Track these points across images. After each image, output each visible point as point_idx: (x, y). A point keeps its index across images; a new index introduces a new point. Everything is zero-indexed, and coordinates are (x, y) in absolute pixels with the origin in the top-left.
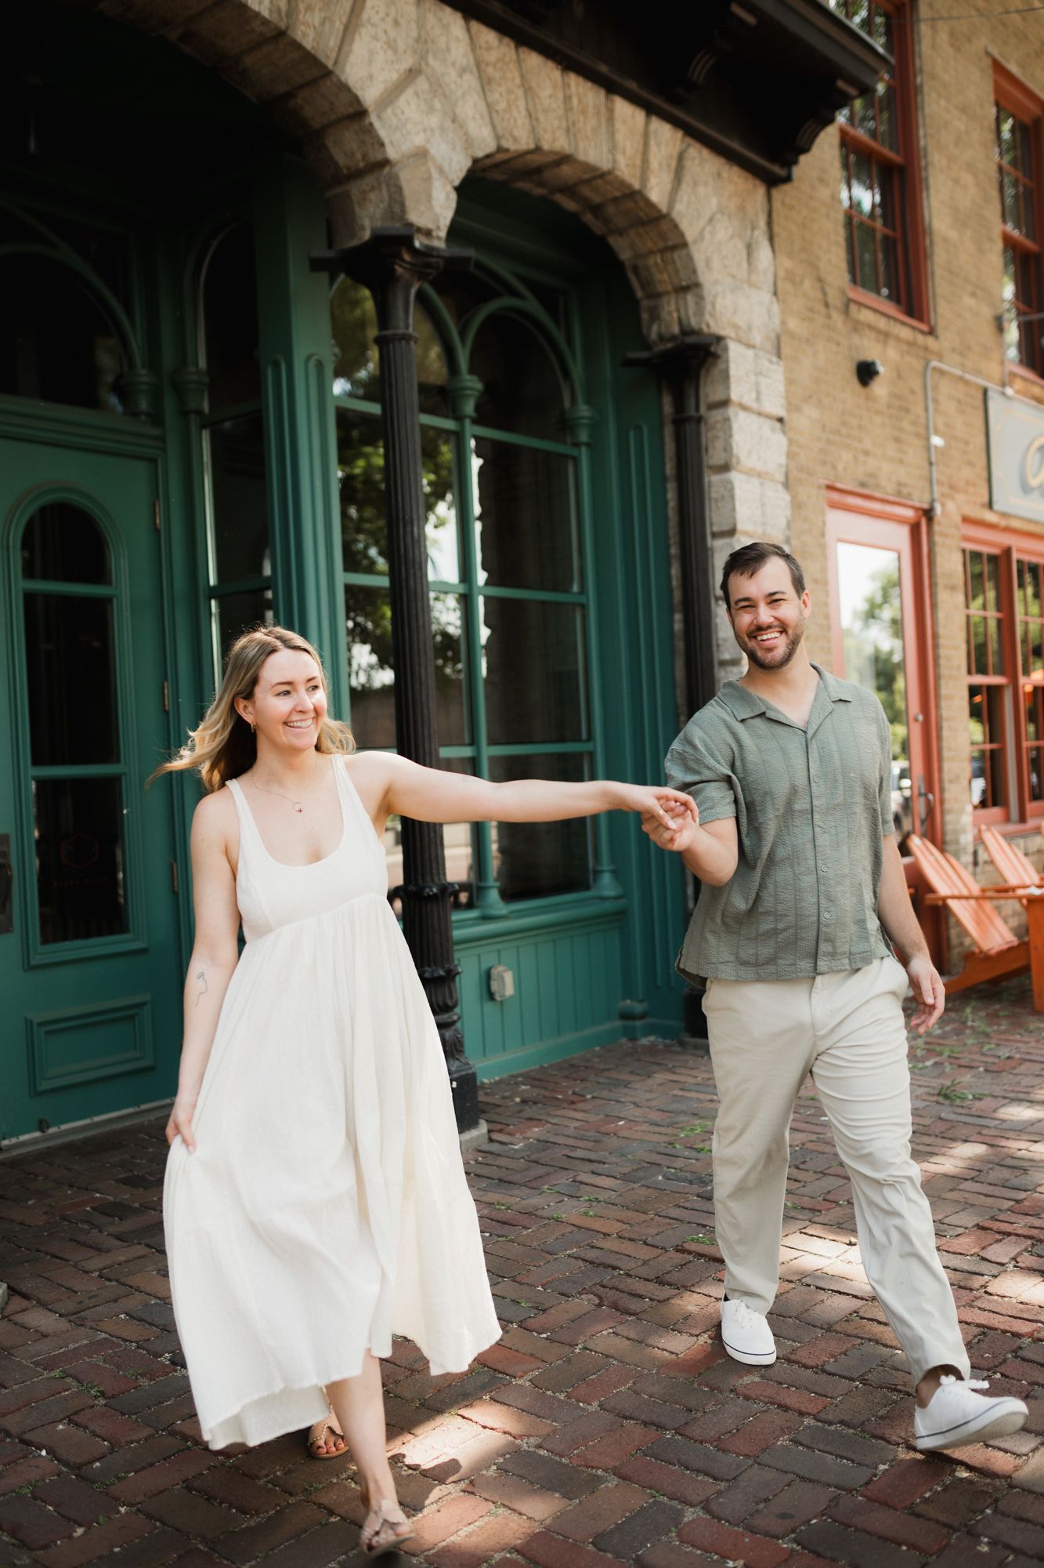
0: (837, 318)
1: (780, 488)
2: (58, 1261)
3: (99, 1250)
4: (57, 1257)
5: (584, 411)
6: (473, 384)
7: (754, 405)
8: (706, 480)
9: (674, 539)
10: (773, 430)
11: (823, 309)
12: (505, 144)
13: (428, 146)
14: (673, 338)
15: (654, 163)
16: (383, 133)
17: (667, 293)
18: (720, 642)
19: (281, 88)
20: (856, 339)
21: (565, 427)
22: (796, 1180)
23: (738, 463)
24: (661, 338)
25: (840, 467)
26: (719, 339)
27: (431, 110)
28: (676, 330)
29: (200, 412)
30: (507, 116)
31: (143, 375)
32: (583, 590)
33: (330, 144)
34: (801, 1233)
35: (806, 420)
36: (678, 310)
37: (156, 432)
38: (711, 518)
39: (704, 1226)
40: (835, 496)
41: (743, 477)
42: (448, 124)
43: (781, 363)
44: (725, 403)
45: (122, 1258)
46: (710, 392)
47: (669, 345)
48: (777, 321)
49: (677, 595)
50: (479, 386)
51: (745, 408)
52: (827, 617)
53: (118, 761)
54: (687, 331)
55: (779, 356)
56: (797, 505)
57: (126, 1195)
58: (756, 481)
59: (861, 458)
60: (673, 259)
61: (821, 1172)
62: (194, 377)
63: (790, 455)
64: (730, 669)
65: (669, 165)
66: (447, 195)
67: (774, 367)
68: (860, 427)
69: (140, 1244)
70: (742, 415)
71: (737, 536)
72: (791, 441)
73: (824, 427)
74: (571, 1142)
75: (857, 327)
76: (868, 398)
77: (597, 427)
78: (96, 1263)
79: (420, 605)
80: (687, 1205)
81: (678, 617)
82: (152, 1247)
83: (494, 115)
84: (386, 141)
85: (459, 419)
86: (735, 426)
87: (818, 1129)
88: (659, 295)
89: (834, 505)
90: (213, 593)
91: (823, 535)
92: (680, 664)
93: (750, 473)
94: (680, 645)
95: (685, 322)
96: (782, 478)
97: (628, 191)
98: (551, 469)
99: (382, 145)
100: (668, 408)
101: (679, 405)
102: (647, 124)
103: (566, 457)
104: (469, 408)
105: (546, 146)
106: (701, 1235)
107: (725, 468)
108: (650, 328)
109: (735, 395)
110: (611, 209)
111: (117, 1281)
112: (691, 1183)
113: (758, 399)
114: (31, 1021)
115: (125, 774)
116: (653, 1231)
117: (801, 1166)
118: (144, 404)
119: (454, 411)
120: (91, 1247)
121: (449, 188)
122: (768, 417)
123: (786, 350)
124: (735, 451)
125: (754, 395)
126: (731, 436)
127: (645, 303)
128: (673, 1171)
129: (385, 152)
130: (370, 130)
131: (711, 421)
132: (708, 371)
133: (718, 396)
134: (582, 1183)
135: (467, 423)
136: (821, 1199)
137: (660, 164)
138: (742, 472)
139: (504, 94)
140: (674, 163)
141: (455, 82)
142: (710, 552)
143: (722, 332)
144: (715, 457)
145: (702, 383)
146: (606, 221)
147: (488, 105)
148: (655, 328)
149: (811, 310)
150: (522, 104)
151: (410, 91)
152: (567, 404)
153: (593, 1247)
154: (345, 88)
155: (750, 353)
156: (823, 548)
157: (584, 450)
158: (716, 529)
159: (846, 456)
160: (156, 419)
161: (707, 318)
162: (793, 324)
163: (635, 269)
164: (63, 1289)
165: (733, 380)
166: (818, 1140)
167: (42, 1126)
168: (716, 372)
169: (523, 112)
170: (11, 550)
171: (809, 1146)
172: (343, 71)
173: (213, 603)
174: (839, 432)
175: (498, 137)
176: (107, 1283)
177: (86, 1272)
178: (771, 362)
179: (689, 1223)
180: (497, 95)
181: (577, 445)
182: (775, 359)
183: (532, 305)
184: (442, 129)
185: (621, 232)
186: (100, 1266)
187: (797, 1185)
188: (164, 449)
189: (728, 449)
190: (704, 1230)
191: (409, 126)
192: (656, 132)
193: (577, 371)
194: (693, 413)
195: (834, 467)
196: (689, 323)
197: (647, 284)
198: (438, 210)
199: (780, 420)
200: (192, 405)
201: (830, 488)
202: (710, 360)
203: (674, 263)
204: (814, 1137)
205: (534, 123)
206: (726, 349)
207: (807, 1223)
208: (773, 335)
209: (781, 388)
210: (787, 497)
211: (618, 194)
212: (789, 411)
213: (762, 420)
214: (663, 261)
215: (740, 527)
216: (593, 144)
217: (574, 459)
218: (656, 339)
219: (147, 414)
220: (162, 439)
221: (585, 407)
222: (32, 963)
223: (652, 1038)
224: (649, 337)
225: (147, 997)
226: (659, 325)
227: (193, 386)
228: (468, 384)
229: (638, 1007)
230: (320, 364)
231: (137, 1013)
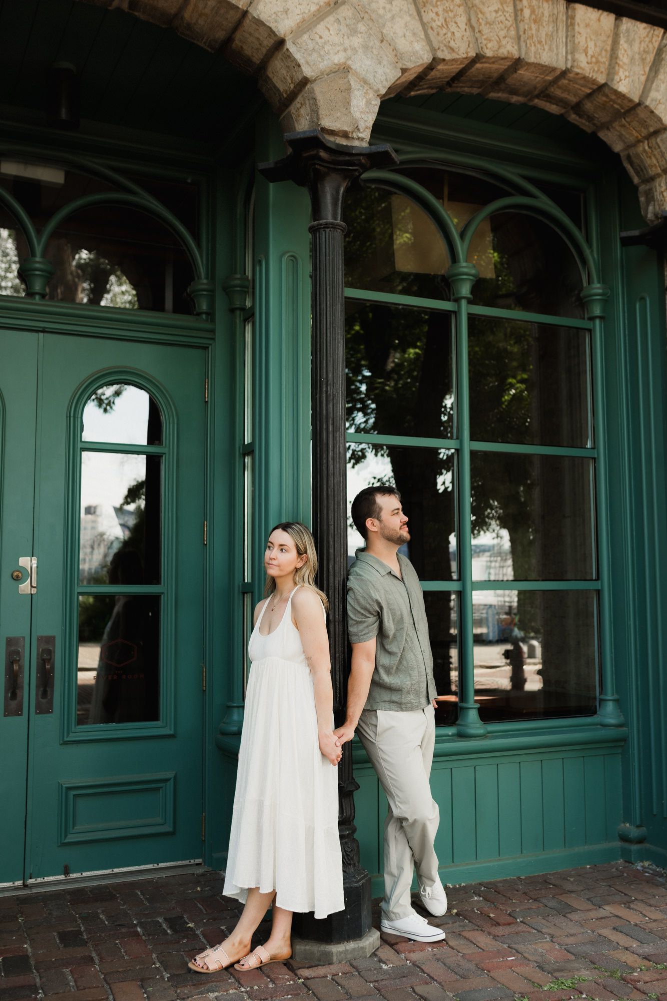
5: (597, 288)
6: (469, 269)
12: (440, 55)
13: (350, 62)
15: (624, 57)
16: (298, 56)
17: (659, 175)
19: (221, 35)
21: (583, 304)
24: (656, 215)
27: (354, 32)
29: (243, 309)
30: (444, 31)
31: (203, 283)
32: (595, 446)
33: (271, 75)
37: (209, 326)
42: (375, 42)
50: (474, 271)
53: (159, 583)
60: (657, 143)
62: (237, 282)
65: (643, 60)
66: (368, 103)
77: (608, 302)
83: (430, 31)
84: (301, 61)
85: (457, 300)
88: (652, 179)
90: (247, 450)
97: (595, 87)
99: (299, 66)
102: (617, 26)
103: (583, 330)
104: (465, 290)
105: (489, 53)
108: (646, 209)
110: (588, 106)
114: (61, 785)
115: (163, 593)
118: (204, 307)
121: (371, 95)
127: (642, 188)
129: (302, 72)
130: (289, 56)
135: (464, 303)
137: (632, 59)
139: (441, 13)
140: (650, 58)
141: (384, 8)
146: (590, 119)
147: (423, 24)
148: (651, 208)
150: (462, 20)
151: (331, 19)
152: (584, 284)
154: (259, 23)
157: (597, 322)
160: (211, 315)
163: (629, 158)
169: (463, 26)
170: (72, 419)
172: (256, 9)
173: (247, 457)
175: (433, 50)
180: (432, 15)
181: (592, 319)
183: (544, 202)
184: (366, 48)
185: (606, 126)
188: (214, 339)
191: (327, 48)
192: (628, 31)
193: (592, 256)
197: (640, 170)
198: (357, 115)
200: (238, 304)
203: (659, 147)
205: (478, 35)
211: (589, 91)
214: (649, 147)
216: (546, 48)
217: (590, 331)
218: (653, 218)
219: (207, 314)
220: (213, 331)
221: (598, 285)
222: (66, 739)
223: (646, 864)
224: (646, 216)
225: (170, 775)
226: (654, 205)
227: (238, 289)
228: (465, 270)
229: (634, 832)
230: (294, 259)
231: (162, 787)
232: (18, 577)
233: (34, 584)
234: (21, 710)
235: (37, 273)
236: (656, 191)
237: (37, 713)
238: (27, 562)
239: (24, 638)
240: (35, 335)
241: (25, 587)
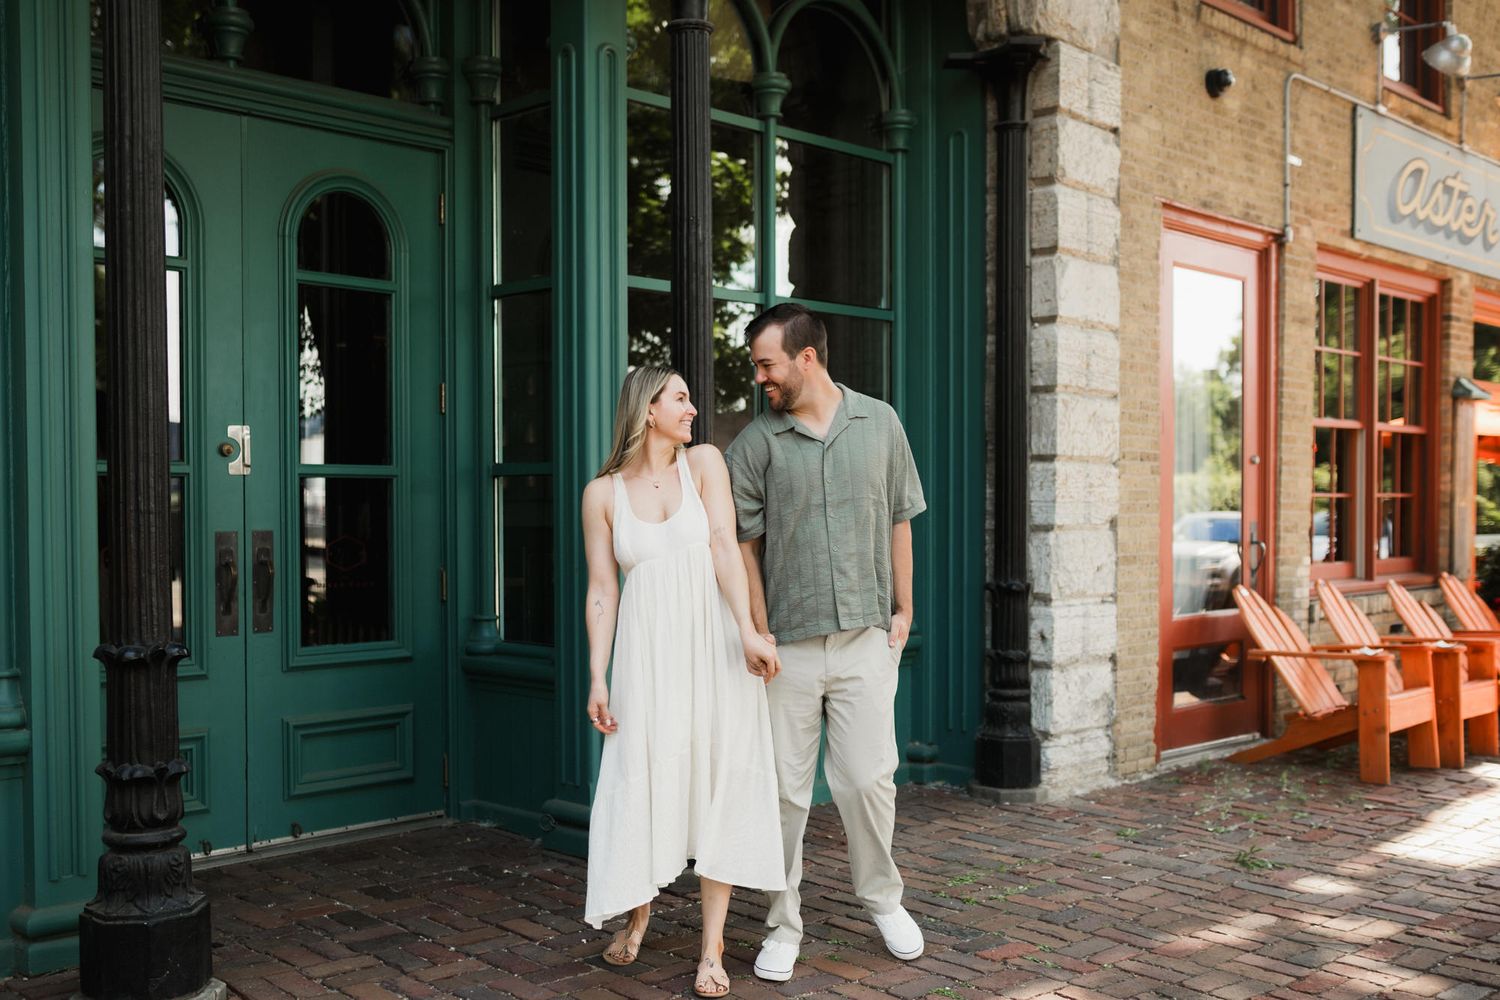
0: (1187, 22)
1: (1110, 204)
2: (284, 965)
3: (327, 957)
4: (284, 961)
5: (902, 114)
6: (779, 81)
7: (1086, 114)
8: (1028, 192)
9: (990, 256)
10: (1106, 142)
11: (1171, 13)
14: (1001, 38)
18: (1034, 367)
20: (1207, 46)
21: (881, 131)
22: (1061, 939)
23: (1064, 175)
24: (988, 37)
25: (1180, 184)
26: (1050, 40)
28: (1004, 29)
29: (491, 103)
31: (434, 62)
32: (891, 307)
34: (1056, 993)
35: (1142, 133)
36: (1006, 8)
37: (445, 122)
38: (1031, 234)
39: (953, 979)
40: (1173, 216)
41: (1069, 191)
43: (1119, 69)
44: (1053, 110)
45: (348, 968)
46: (1037, 98)
47: (996, 46)
48: (1117, 23)
49: (991, 315)
50: (787, 84)
51: (1075, 116)
52: (1156, 346)
53: (390, 463)
54: (1015, 31)
55: (1117, 62)
56: (1128, 224)
57: (366, 906)
58: (1083, 196)
59: (1205, 175)
61: (1090, 933)
62: (486, 66)
63: (1123, 169)
64: (1041, 396)
67: (1111, 73)
68: (1206, 142)
69: (368, 955)
70: (1071, 123)
71: (1058, 254)
72: (1125, 153)
73: (1164, 140)
74: (832, 883)
75: (1209, 32)
76: (1217, 112)
77: (915, 132)
78: (322, 969)
79: (701, 311)
80: (940, 956)
81: (991, 338)
82: (380, 959)
85: (764, 118)
86: (1062, 135)
87: (1097, 888)
89: (1171, 226)
90: (496, 293)
91: (1157, 257)
92: (990, 388)
93: (1076, 186)
94: (991, 368)
95: (1013, 21)
96: (1113, 194)
98: (867, 175)
100: (992, 116)
101: (1004, 111)
103: (879, 164)
104: (775, 107)
106: (947, 988)
107: (1050, 180)
108: (976, 27)
109: (1063, 103)
111: (339, 989)
112: (949, 934)
113: (1090, 107)
114: (288, 724)
115: (396, 476)
116: (898, 980)
117: (1071, 925)
118: (434, 94)
119: (759, 111)
120: (319, 954)
122: (1100, 126)
123: (1125, 55)
124: (1061, 162)
125: (1086, 103)
126: (1057, 146)
127: (973, 1)
128: (933, 920)
131: (1037, 129)
132: (1037, 74)
133: (1047, 103)
134: (834, 926)
135: (772, 122)
136: (1084, 960)
138: (1067, 185)
142: (1028, 270)
143: (1054, 34)
144: (1038, 168)
145: (1029, 88)
148: (981, 27)
149: (1157, 12)
152: (885, 107)
153: (830, 992)
155: (1084, 56)
156: (1156, 271)
157: (900, 156)
158: (1035, 246)
159: (1188, 173)
160: (445, 107)
161: (1038, 16)
162: (1135, 26)
164: (283, 993)
165: (1062, 85)
166: (1095, 900)
167: (295, 830)
168: (1044, 76)
170: (287, 239)
171: (1085, 905)
173: (496, 302)
174: (1182, 148)
176: (329, 991)
177: (310, 979)
178: (1108, 68)
179: (938, 974)
181: (894, 151)
182: (1112, 64)
186: (325, 973)
187: (1063, 944)
188: (452, 141)
189: (1053, 159)
190: (952, 983)
193: (897, 71)
194: (1018, 120)
195: (1174, 185)
196: (1018, 22)
199: (1115, 131)
200: (483, 95)
201: (1166, 206)
202: (1039, 63)
204: (1091, 896)
206: (1057, 52)
207: (1065, 984)
208: (1111, 39)
209: (1118, 96)
210: (1118, 215)
212: (1124, 122)
213: (1094, 129)
215: (1061, 244)
217: (889, 166)
218: (982, 39)
219: (436, 104)
220: (451, 130)
221: (903, 111)
222: (291, 664)
223: (940, 783)
224: (975, 36)
225: (409, 707)
226: (987, 24)
227: (485, 75)
228: (776, 81)
229: (927, 750)
230: (612, 54)
231: (398, 723)
232: (226, 451)
233: (248, 462)
234: (236, 628)
235: (232, 28)
236: (991, 7)
237: (255, 632)
238: (239, 432)
239: (237, 533)
240: (236, 117)
241: (236, 467)
